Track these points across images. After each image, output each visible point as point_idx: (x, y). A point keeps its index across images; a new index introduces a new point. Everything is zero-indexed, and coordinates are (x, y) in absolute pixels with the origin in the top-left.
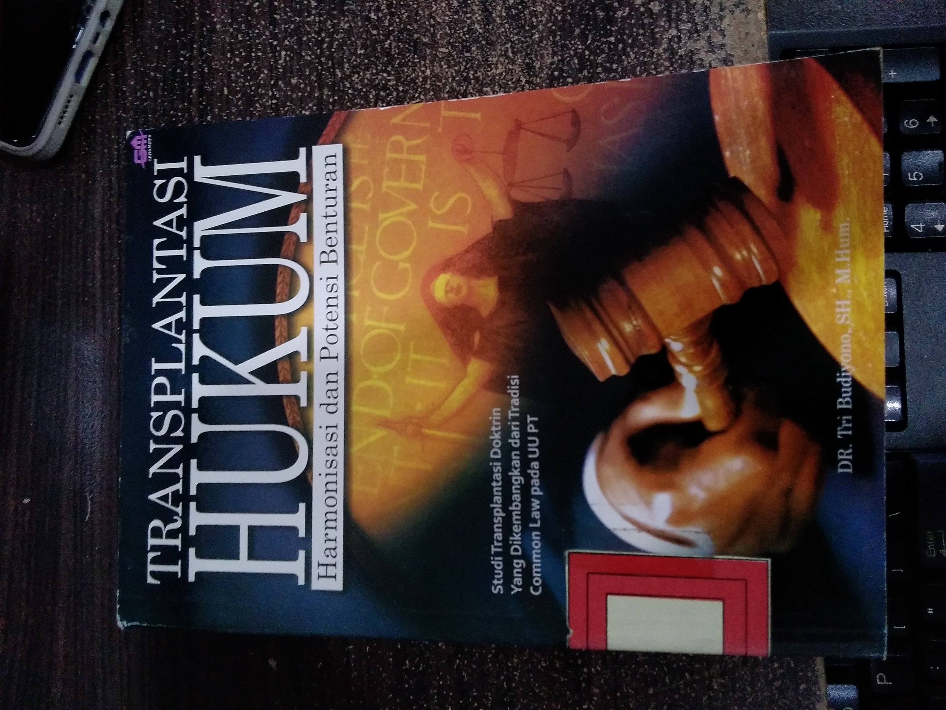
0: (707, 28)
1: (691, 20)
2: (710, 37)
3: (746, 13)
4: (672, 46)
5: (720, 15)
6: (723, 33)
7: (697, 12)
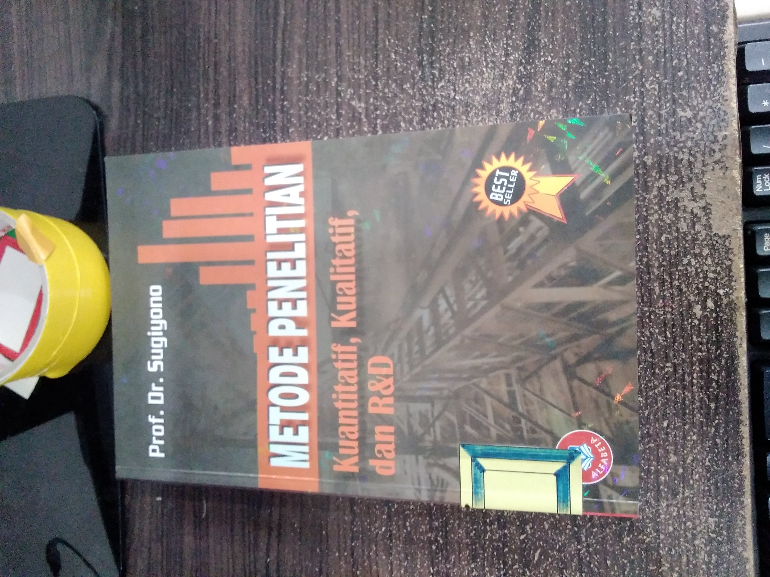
0: (690, 180)
1: (678, 172)
2: (692, 188)
3: (724, 170)
4: (661, 194)
5: (703, 170)
6: (704, 186)
7: (683, 166)
